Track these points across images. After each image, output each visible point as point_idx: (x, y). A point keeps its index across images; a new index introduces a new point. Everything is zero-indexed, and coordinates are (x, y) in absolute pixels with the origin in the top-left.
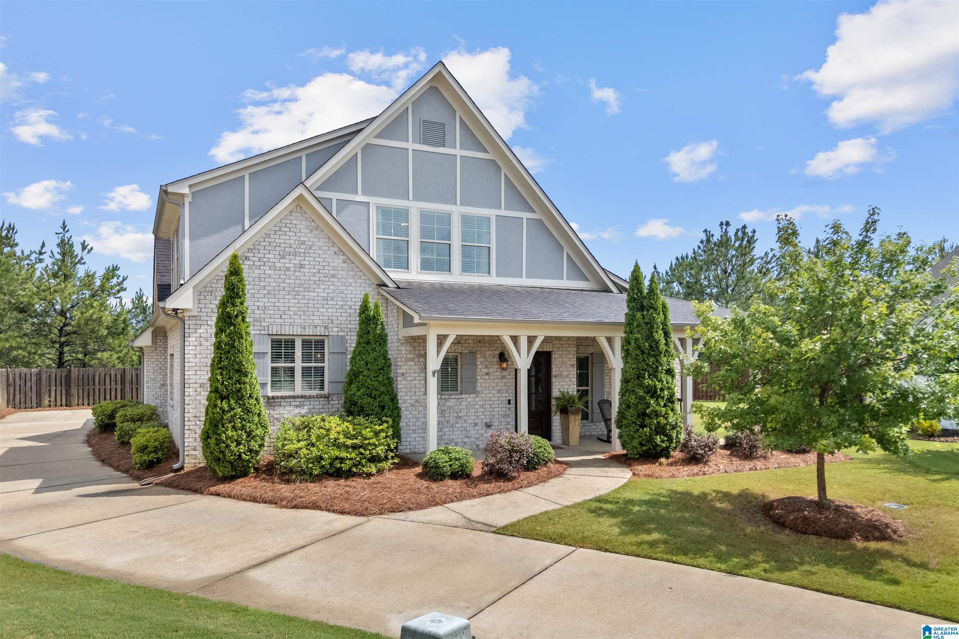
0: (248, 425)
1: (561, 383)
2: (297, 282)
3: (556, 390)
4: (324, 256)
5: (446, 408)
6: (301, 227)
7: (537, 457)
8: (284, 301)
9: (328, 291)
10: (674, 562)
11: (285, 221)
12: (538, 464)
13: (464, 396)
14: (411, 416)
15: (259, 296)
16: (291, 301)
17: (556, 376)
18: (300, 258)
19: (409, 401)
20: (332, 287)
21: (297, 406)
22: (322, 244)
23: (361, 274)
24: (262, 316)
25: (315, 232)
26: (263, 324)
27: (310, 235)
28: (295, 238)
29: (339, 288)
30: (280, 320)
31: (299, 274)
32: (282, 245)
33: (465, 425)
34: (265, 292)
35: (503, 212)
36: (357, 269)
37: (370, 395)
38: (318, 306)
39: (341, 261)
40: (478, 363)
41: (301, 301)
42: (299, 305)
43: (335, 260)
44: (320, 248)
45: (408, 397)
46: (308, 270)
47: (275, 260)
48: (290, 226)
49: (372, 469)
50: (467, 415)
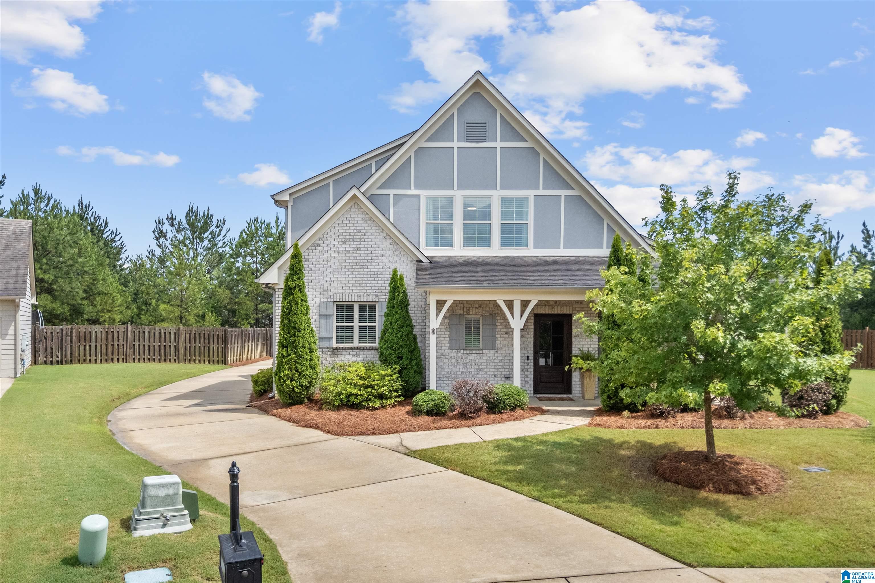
0: (300, 367)
1: (582, 343)
2: (354, 261)
3: (576, 349)
4: (376, 240)
5: (468, 361)
6: (357, 219)
8: (345, 276)
9: (378, 267)
11: (346, 216)
13: (484, 351)
15: (326, 272)
16: (350, 276)
18: (357, 243)
20: (382, 264)
21: (354, 355)
22: (374, 231)
23: (404, 253)
24: (329, 288)
25: (369, 222)
26: (329, 293)
27: (364, 225)
28: (353, 228)
29: (387, 264)
30: (342, 291)
31: (357, 255)
32: (344, 234)
33: (485, 376)
34: (331, 270)
35: (541, 192)
36: (400, 250)
37: (391, 348)
38: (371, 279)
39: (389, 244)
40: (498, 324)
41: (358, 276)
42: (356, 279)
43: (384, 243)
46: (363, 252)
47: (338, 246)
48: (350, 219)
49: (377, 404)
50: (487, 368)
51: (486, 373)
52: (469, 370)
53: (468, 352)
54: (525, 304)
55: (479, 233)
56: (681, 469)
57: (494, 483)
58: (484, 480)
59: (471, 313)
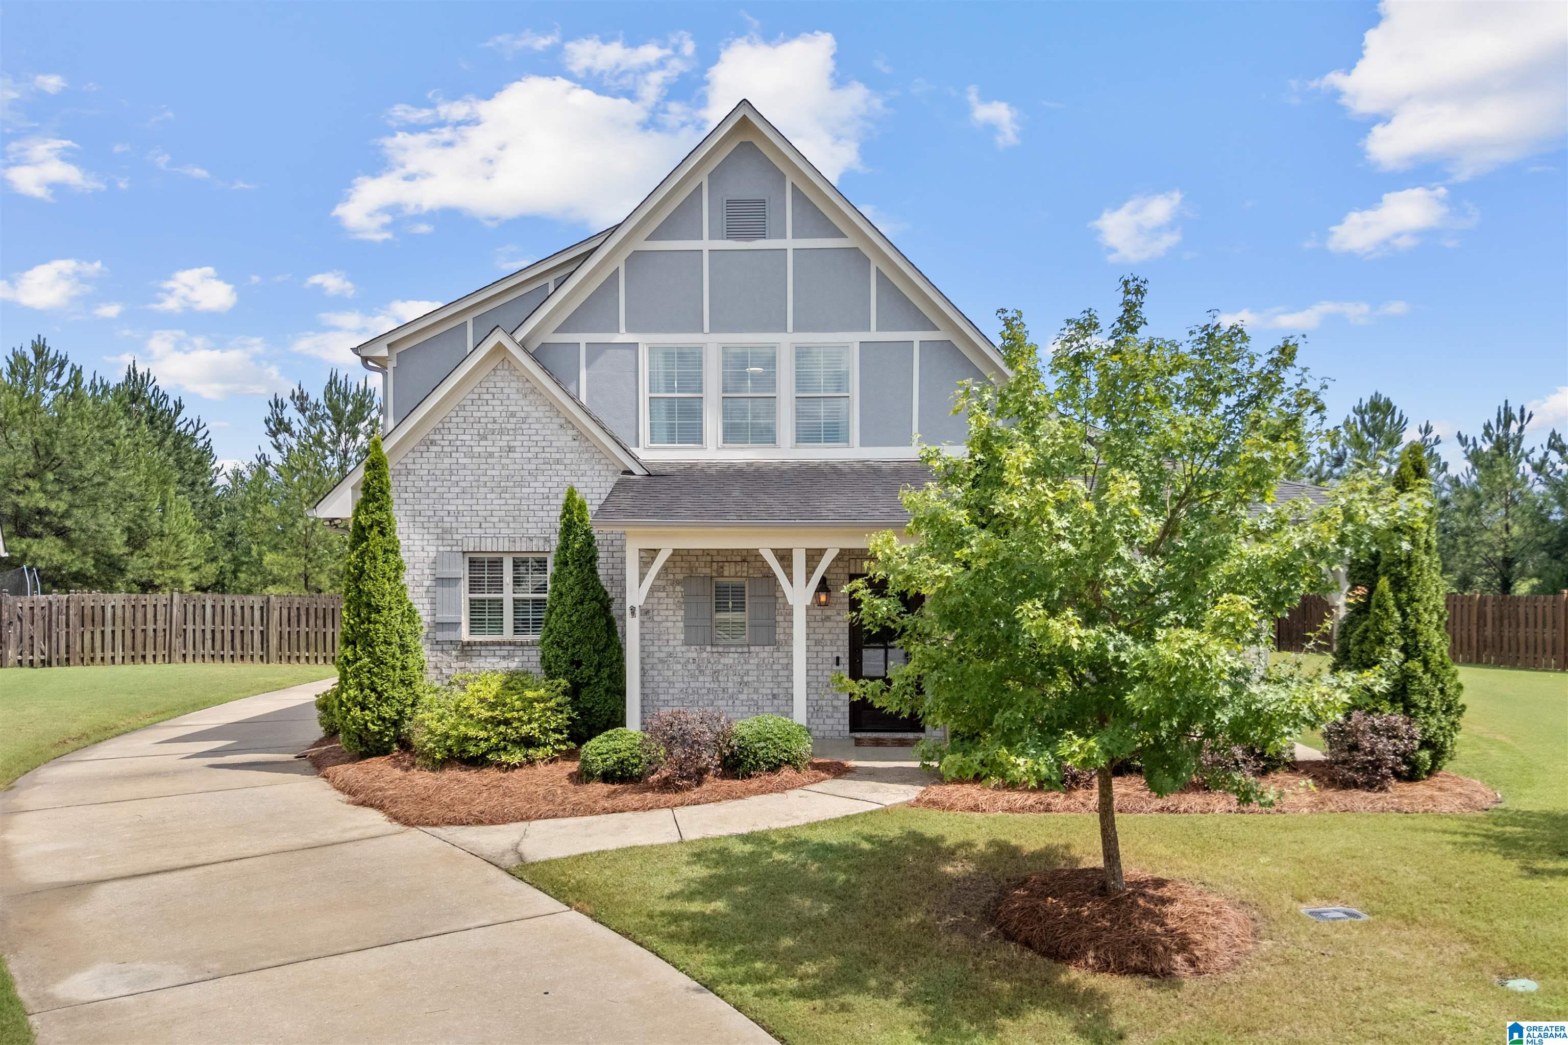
0: (380, 681)
2: (503, 473)
4: (544, 432)
5: (720, 667)
6: (509, 391)
8: (484, 502)
9: (549, 484)
11: (486, 384)
13: (752, 648)
14: (661, 678)
15: (450, 496)
16: (495, 502)
18: (508, 438)
19: (657, 655)
20: (557, 479)
22: (541, 414)
23: (601, 456)
24: (454, 525)
25: (531, 397)
26: (455, 537)
27: (523, 402)
28: (500, 408)
29: (567, 479)
30: (479, 531)
31: (507, 461)
32: (482, 420)
33: (755, 697)
34: (457, 490)
35: (874, 335)
36: (594, 449)
37: (559, 644)
38: (536, 508)
39: (570, 438)
40: (779, 595)
41: (510, 502)
42: (506, 508)
43: (561, 438)
44: (538, 420)
45: (656, 649)
46: (519, 455)
47: (472, 443)
48: (494, 390)
49: (517, 757)
50: (758, 681)
51: (756, 691)
52: (722, 685)
53: (721, 649)
54: (814, 556)
55: (754, 417)
56: (1041, 913)
57: (640, 944)
58: (626, 935)
59: (726, 573)
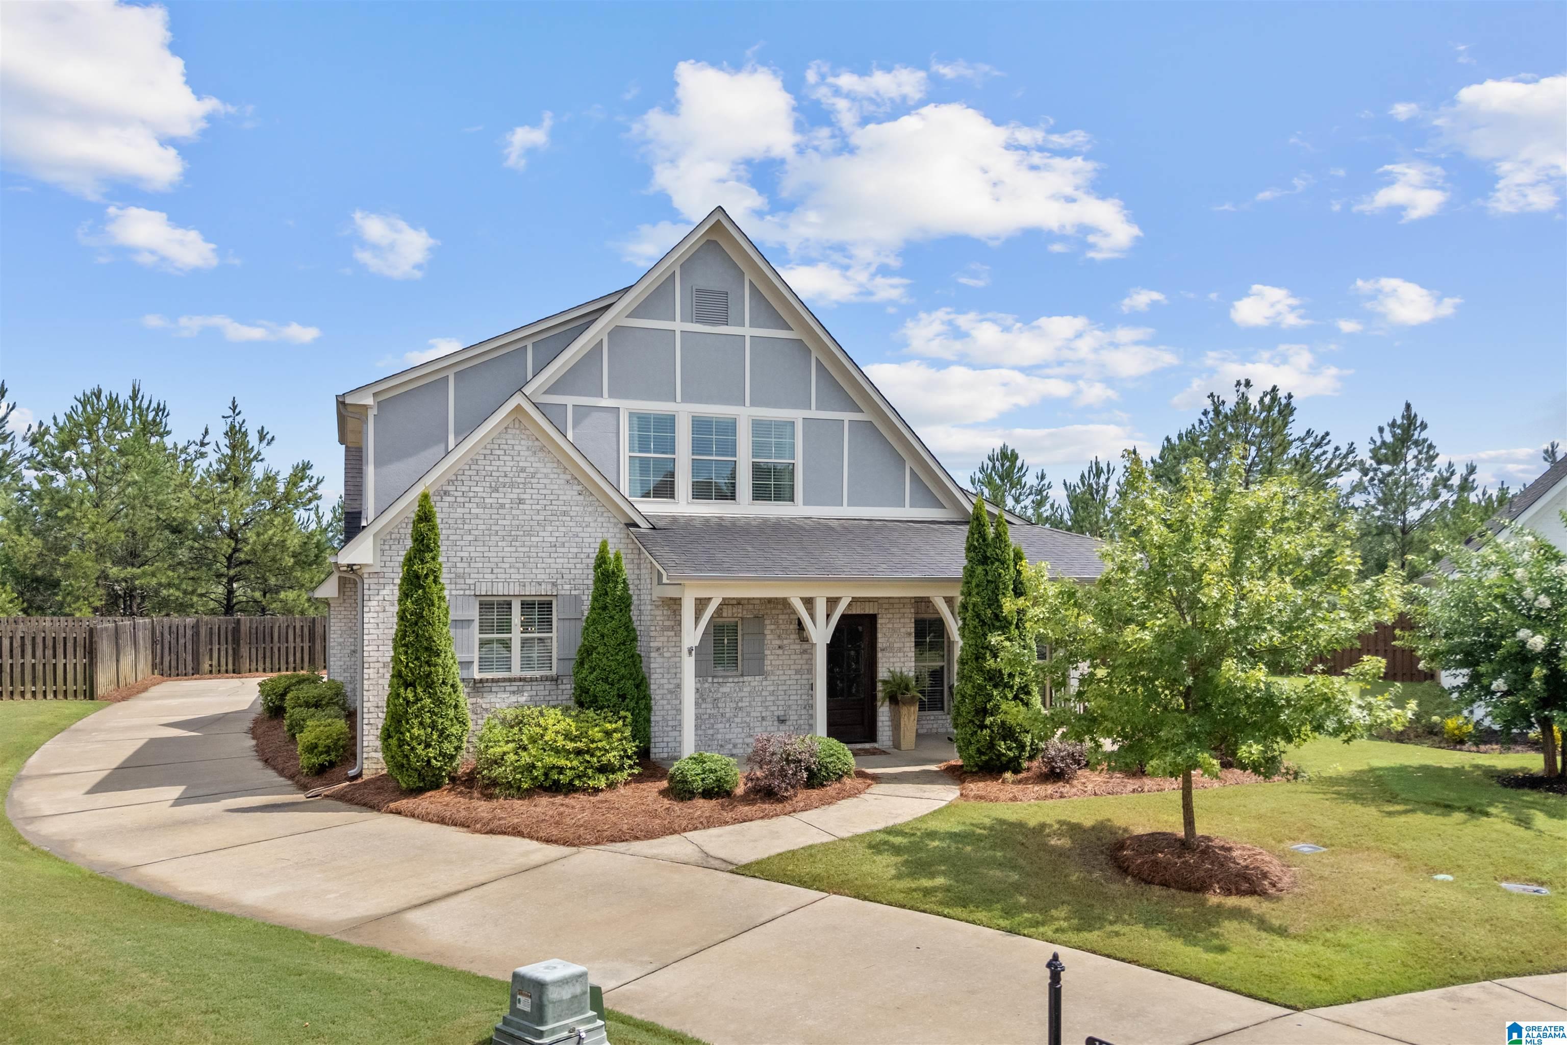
0: (440, 720)
1: (891, 660)
2: (514, 523)
3: (884, 669)
4: (552, 487)
5: (719, 695)
6: (519, 448)
7: (827, 768)
8: (496, 549)
9: (557, 534)
10: (945, 916)
11: (499, 441)
12: (827, 778)
13: (746, 678)
14: (669, 707)
15: (462, 543)
16: (506, 549)
17: (883, 650)
18: (518, 491)
19: (666, 686)
20: (562, 529)
21: (514, 692)
22: (549, 471)
23: (603, 509)
24: (467, 570)
25: (541, 454)
26: (468, 581)
27: (532, 459)
28: (512, 464)
29: (573, 529)
30: (490, 576)
31: (518, 512)
32: (494, 474)
33: (748, 720)
34: (471, 538)
35: (814, 413)
36: (597, 503)
37: (606, 680)
38: (544, 555)
39: (576, 493)
40: (766, 632)
41: (520, 549)
42: (517, 554)
43: (567, 492)
44: (546, 476)
45: (665, 681)
46: (529, 507)
47: (484, 495)
48: (506, 447)
50: (750, 706)
53: (721, 680)
55: (717, 477)
57: (924, 911)
59: (725, 615)
